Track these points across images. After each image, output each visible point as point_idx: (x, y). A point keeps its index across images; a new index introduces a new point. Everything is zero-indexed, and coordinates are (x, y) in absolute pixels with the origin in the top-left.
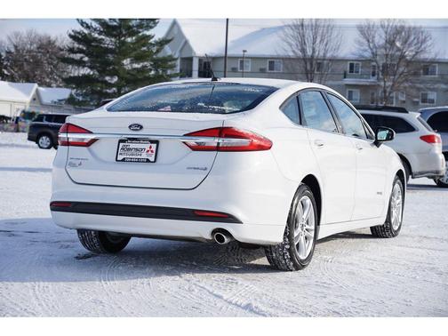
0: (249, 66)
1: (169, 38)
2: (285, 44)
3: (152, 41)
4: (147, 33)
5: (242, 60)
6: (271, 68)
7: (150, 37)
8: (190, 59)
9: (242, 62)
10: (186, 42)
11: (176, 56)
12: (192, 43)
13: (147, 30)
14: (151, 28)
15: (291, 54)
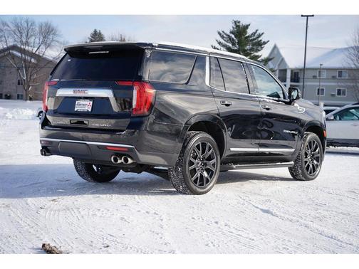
0: (324, 75)
1: (271, 57)
2: (349, 59)
3: (259, 59)
4: (256, 54)
5: (320, 70)
6: (340, 76)
7: (258, 57)
8: (285, 70)
9: (320, 72)
10: (283, 59)
11: (276, 69)
12: (287, 60)
13: (256, 52)
14: (259, 51)
15: (353, 66)
